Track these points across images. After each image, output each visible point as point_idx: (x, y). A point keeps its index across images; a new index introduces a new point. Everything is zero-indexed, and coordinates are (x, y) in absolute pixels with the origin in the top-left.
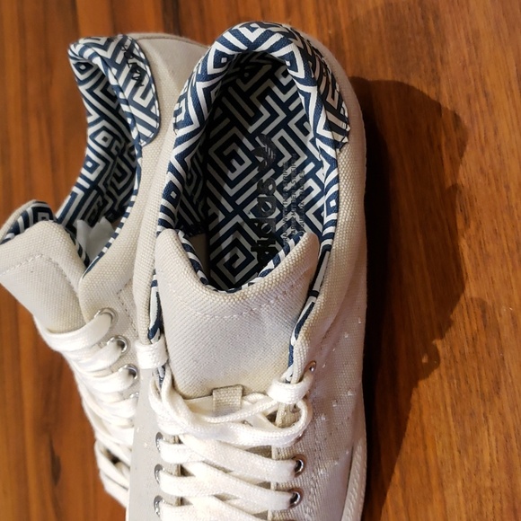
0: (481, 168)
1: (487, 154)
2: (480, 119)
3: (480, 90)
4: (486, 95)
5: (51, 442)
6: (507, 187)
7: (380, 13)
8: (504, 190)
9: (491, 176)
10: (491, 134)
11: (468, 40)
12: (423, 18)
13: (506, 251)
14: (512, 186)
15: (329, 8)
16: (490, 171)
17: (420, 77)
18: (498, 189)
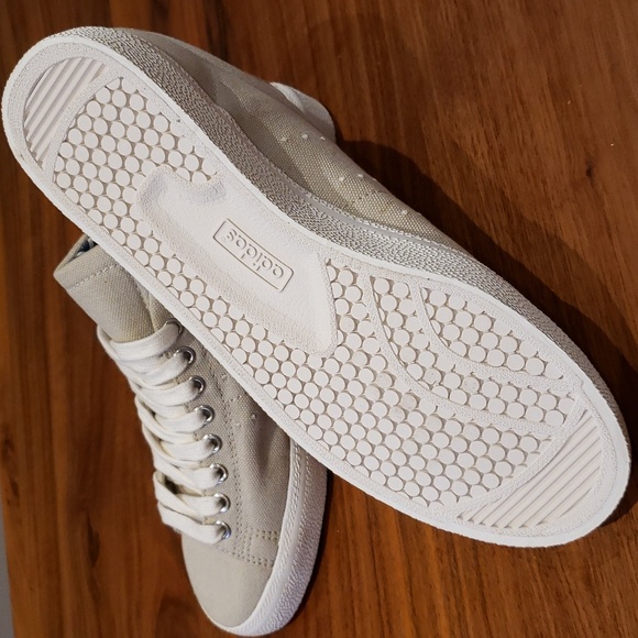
0: (521, 170)
1: (525, 154)
2: (518, 125)
3: (517, 98)
4: (522, 103)
5: (88, 520)
6: (544, 182)
7: (425, 41)
8: (541, 186)
9: (530, 174)
10: (528, 137)
11: (504, 58)
12: (464, 41)
13: (546, 238)
14: (548, 180)
15: (377, 42)
16: (529, 170)
17: (463, 94)
18: (536, 186)
